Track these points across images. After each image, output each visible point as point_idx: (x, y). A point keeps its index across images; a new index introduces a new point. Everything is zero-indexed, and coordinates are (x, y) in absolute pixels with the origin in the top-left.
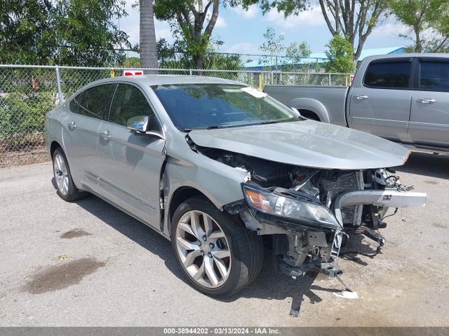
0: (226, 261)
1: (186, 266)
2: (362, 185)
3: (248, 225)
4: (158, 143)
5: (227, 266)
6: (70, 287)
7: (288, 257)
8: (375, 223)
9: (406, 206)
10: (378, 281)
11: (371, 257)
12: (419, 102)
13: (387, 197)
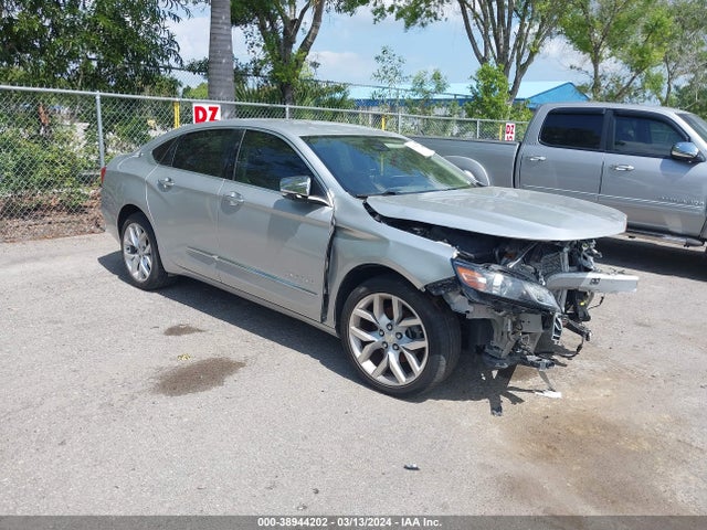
0: (419, 354)
1: (360, 361)
2: (567, 268)
3: (454, 308)
4: (323, 212)
5: (420, 360)
6: (214, 389)
7: (491, 348)
8: (581, 314)
9: (615, 292)
10: (583, 382)
11: (569, 358)
12: (613, 168)
13: (595, 281)
